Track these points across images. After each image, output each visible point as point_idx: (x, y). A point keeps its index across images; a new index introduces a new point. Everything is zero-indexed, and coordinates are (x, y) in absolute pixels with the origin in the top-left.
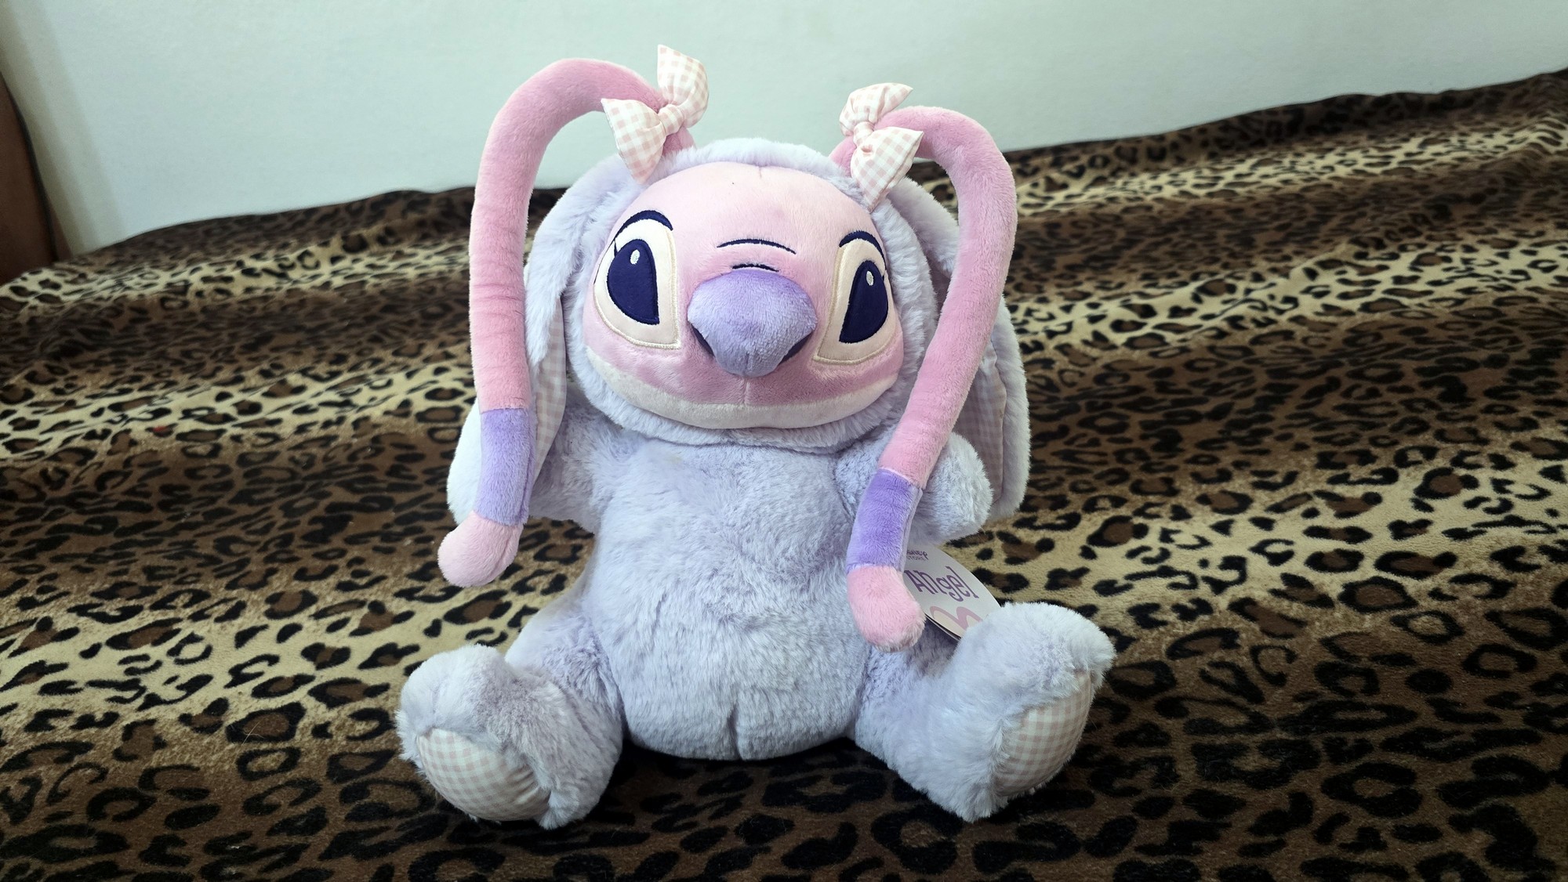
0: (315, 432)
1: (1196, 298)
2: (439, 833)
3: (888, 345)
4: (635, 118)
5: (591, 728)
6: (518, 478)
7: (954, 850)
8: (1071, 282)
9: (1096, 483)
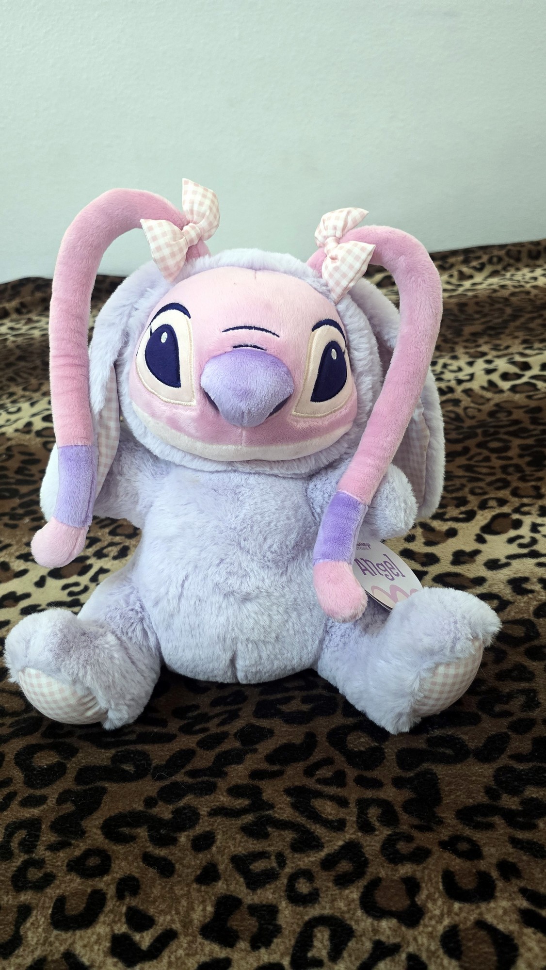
2: (36, 730)
3: (346, 403)
4: (164, 234)
5: (137, 663)
6: (84, 495)
7: (383, 753)
8: (473, 345)
9: (488, 489)
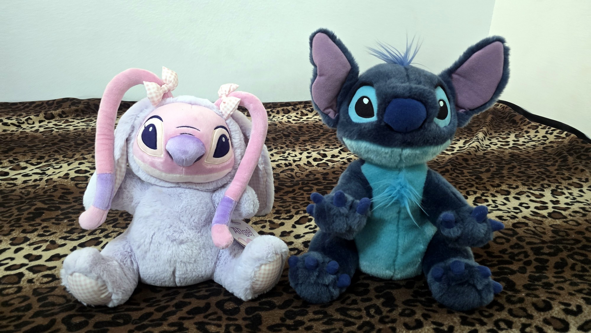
0: (30, 183)
1: (340, 153)
3: (229, 159)
4: (153, 88)
5: (127, 275)
6: (108, 195)
8: (304, 145)
9: (300, 206)
